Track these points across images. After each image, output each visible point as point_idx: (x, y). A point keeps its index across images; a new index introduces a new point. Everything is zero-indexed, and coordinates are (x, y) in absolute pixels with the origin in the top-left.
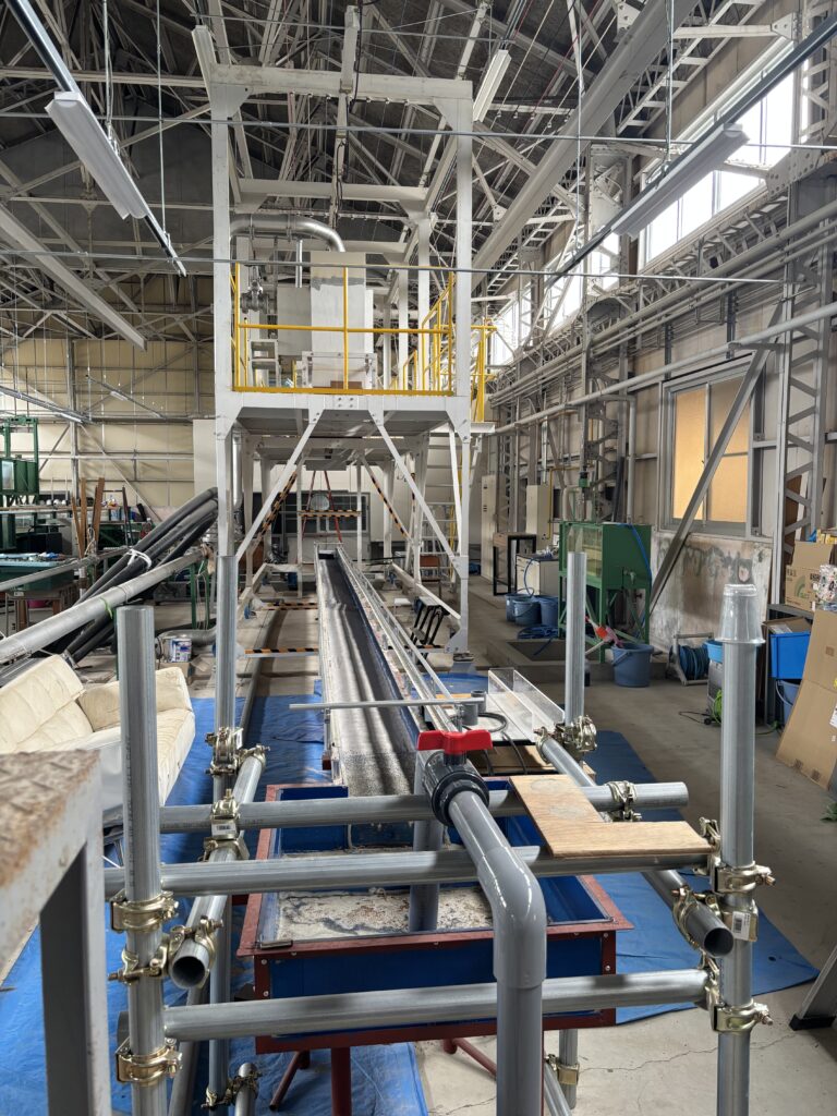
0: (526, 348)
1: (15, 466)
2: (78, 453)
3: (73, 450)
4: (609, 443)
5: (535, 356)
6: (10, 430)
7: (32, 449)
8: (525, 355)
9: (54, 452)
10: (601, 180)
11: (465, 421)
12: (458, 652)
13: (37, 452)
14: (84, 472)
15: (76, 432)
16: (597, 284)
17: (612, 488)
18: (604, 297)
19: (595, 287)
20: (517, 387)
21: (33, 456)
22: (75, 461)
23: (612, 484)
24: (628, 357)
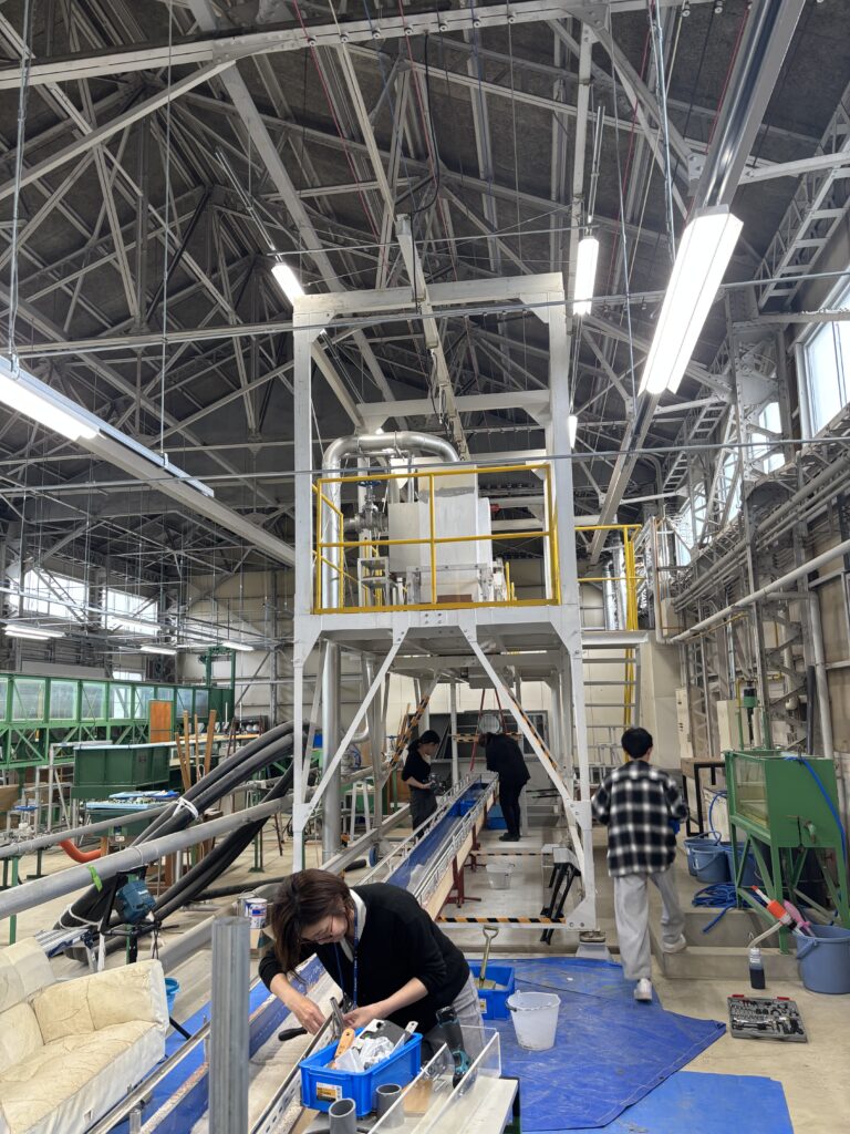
0: (702, 546)
1: (210, 693)
2: (277, 678)
3: (273, 676)
4: (796, 648)
5: (710, 554)
6: (212, 659)
7: (229, 676)
8: (701, 552)
9: (255, 678)
10: (747, 358)
11: (576, 632)
12: (584, 929)
13: (234, 679)
14: (282, 695)
15: (276, 658)
16: (756, 468)
17: (805, 705)
18: (762, 481)
19: (754, 472)
20: (697, 588)
21: (229, 683)
22: (272, 685)
23: (804, 698)
24: (804, 547)
